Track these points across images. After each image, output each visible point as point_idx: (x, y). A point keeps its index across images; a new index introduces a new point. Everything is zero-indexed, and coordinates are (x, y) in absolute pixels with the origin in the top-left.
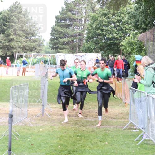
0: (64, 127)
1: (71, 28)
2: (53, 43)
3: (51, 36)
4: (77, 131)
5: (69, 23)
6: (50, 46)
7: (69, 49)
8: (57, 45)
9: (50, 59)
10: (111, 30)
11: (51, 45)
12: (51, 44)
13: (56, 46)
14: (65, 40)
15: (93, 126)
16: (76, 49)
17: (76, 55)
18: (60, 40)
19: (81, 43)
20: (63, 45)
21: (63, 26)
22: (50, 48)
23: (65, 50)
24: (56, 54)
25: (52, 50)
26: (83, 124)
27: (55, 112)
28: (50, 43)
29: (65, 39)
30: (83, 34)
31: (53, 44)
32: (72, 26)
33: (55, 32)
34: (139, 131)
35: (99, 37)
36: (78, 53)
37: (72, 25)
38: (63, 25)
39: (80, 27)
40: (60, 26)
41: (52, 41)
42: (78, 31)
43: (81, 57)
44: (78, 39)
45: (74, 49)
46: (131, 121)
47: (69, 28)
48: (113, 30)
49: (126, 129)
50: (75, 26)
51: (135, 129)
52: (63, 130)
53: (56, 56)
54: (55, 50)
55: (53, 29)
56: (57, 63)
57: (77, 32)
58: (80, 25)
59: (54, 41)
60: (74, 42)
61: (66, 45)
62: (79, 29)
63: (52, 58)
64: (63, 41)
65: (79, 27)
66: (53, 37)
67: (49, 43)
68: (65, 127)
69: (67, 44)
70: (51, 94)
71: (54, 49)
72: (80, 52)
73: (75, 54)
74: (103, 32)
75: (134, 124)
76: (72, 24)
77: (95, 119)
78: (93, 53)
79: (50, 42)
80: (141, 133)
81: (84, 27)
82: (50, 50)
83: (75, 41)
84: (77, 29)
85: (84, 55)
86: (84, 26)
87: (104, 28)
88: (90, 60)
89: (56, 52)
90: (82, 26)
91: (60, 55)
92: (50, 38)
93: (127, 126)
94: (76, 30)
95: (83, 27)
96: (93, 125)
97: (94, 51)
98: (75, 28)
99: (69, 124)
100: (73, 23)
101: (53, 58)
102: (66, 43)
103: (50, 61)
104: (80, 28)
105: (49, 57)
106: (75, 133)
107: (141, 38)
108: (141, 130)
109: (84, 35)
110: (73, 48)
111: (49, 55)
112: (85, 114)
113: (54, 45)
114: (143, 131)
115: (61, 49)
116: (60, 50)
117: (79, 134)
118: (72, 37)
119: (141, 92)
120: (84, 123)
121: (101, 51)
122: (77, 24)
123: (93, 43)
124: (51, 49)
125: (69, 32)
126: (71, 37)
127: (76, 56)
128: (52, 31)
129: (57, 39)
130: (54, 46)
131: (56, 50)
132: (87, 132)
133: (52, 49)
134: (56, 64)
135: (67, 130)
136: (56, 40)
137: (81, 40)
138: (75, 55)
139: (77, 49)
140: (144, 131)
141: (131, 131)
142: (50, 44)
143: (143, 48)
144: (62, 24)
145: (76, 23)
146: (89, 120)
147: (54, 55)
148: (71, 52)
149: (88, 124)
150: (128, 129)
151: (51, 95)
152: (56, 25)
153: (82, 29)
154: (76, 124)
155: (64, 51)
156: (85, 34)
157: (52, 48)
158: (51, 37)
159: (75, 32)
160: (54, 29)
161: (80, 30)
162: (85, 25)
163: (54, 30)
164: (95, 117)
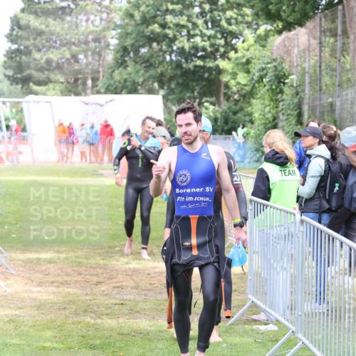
0: (52, 321)
1: (68, 18)
2: (14, 64)
3: (10, 44)
4: (89, 333)
5: (64, 4)
6: (6, 76)
7: (62, 83)
8: (28, 72)
9: (8, 114)
10: (190, 25)
11: (10, 73)
12: (9, 67)
13: (25, 74)
14: (52, 56)
15: (138, 315)
16: (84, 84)
17: (87, 102)
18: (37, 55)
19: (99, 65)
20: (47, 72)
21: (46, 13)
22: (6, 79)
23: (51, 86)
24: (24, 98)
25: (12, 87)
26: (109, 311)
27: (22, 274)
28: (6, 66)
29: (52, 53)
30: (105, 37)
31: (14, 69)
32: (71, 12)
33: (21, 33)
34: (279, 328)
35: (155, 45)
36: (93, 94)
37: (72, 10)
38: (44, 9)
39: (96, 16)
40: (36, 13)
41: (12, 58)
42: (92, 28)
43: (102, 106)
44: (90, 53)
45: (80, 82)
46: (253, 299)
47: (63, 20)
48: (195, 25)
49: (238, 324)
50: (80, 14)
51: (266, 324)
52: (48, 329)
53: (24, 106)
54: (20, 86)
55: (16, 23)
56: (28, 127)
57: (88, 30)
58: (97, 11)
59: (18, 59)
60: (78, 62)
61: (56, 72)
62: (92, 22)
63: (11, 111)
64: (45, 58)
65: (92, 17)
66: (16, 46)
67: (3, 66)
68: (55, 321)
69: (59, 67)
70: (9, 220)
71: (17, 84)
72: (98, 92)
73: (82, 98)
74: (168, 31)
75: (264, 306)
76: (72, 6)
77: (145, 295)
78: (138, 93)
79: (5, 62)
80: (284, 336)
81: (111, 16)
82: (5, 86)
83: (81, 57)
84: (87, 20)
85: (111, 101)
86: (108, 14)
87: (169, 18)
88: (128, 117)
89: (24, 93)
90: (103, 12)
91: (38, 102)
92: (7, 51)
93: (242, 315)
94: (84, 23)
95: (105, 16)
96: (138, 312)
97: (139, 87)
98: (80, 17)
99: (67, 311)
100: (77, 5)
101: (14, 110)
102: (54, 64)
103: (7, 119)
104: (98, 18)
105: (4, 106)
106: (83, 337)
107: (281, 48)
108: (285, 326)
109: (110, 40)
110: (76, 80)
111: (4, 103)
112: (114, 280)
113: (19, 73)
114: (288, 329)
115: (39, 83)
116: (35, 88)
117: (98, 342)
118: (73, 47)
119: (284, 211)
120: (110, 308)
121: (161, 87)
122: (88, 8)
123: (138, 67)
124: (9, 82)
125: (62, 32)
126: (71, 46)
127: (87, 104)
128: (12, 30)
129: (27, 52)
130: (19, 76)
131: (25, 88)
132: (123, 334)
133: (11, 84)
134: (24, 130)
135: (59, 329)
136: (23, 57)
137: (100, 56)
138: (83, 102)
139: (89, 82)
140: (294, 328)
141: (252, 330)
142: (6, 69)
143: (287, 78)
144: (42, 5)
145: (87, 5)
146: (125, 297)
147: (18, 102)
148: (70, 91)
149: (125, 310)
150: (245, 323)
151: (10, 224)
152: (23, 11)
153: (103, 22)
154: (85, 311)
155: (48, 89)
156: (112, 38)
157: (13, 80)
158: (10, 48)
159: (82, 29)
160: (18, 22)
161: (97, 27)
162: (111, 11)
163: (20, 27)
164: (143, 288)
